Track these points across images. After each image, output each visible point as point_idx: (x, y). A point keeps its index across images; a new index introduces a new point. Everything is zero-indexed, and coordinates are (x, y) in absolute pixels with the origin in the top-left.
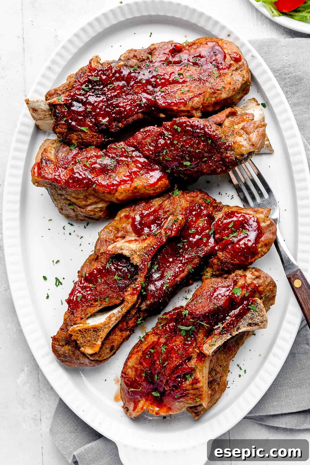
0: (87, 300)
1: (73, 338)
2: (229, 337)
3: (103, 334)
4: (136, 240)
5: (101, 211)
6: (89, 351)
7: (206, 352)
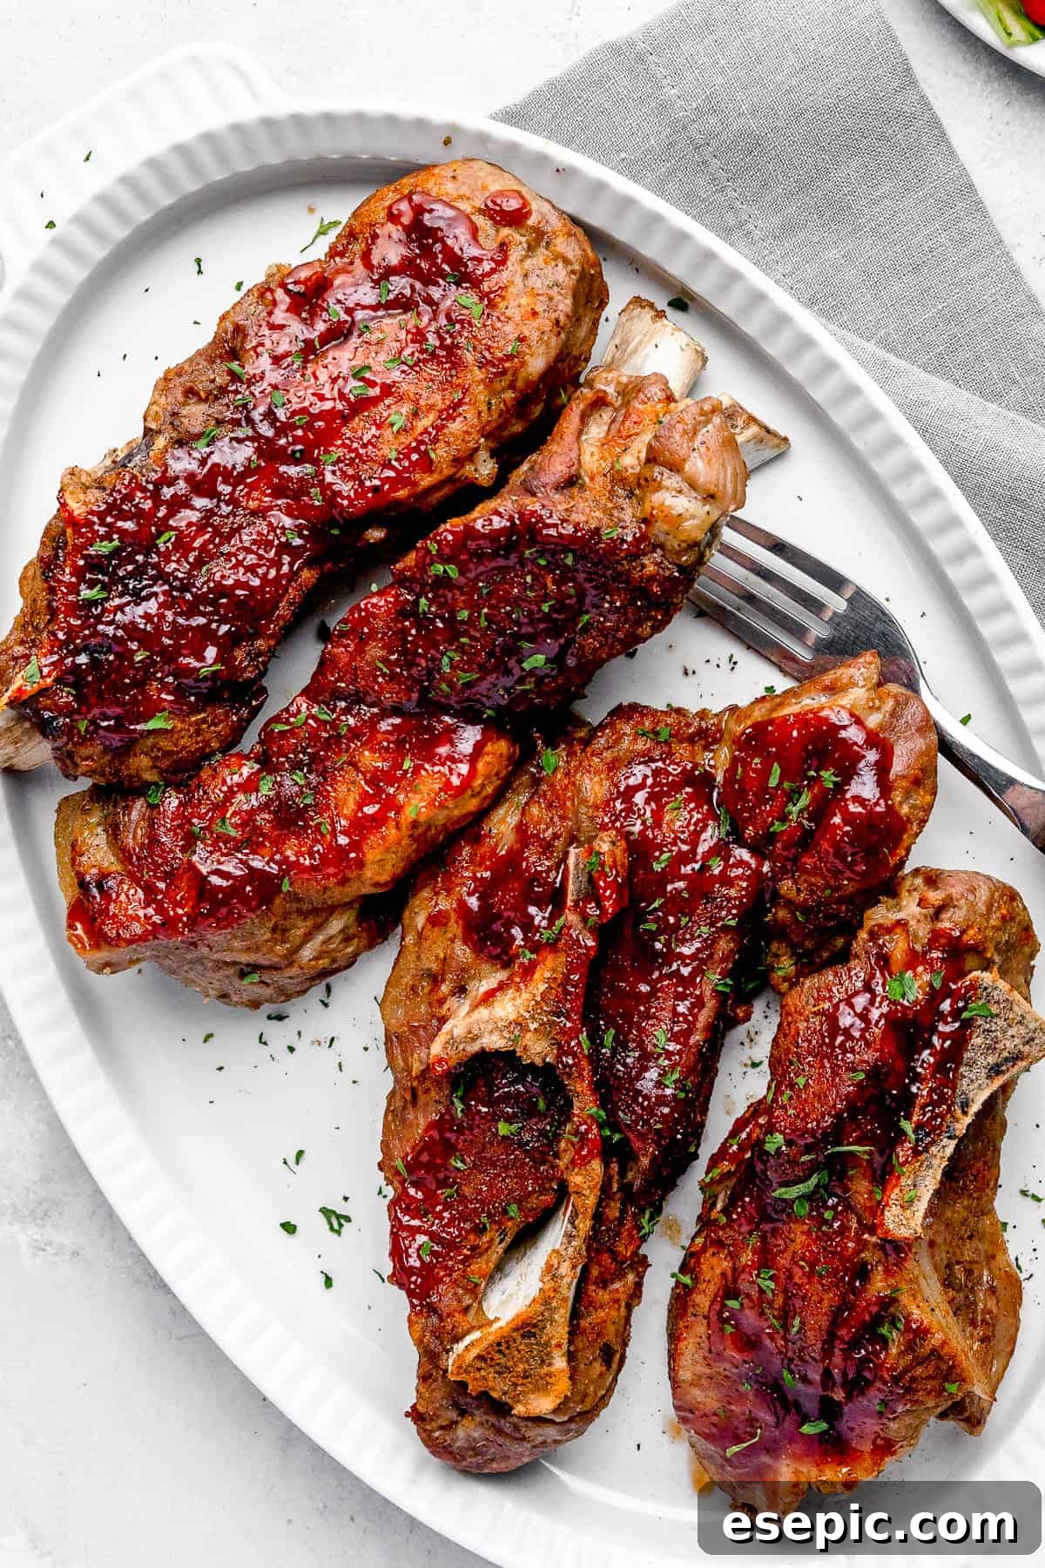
0: (451, 1245)
1: (473, 1388)
2: (950, 1147)
3: (558, 1331)
4: (502, 987)
5: (347, 940)
6: (543, 1404)
7: (903, 1233)
